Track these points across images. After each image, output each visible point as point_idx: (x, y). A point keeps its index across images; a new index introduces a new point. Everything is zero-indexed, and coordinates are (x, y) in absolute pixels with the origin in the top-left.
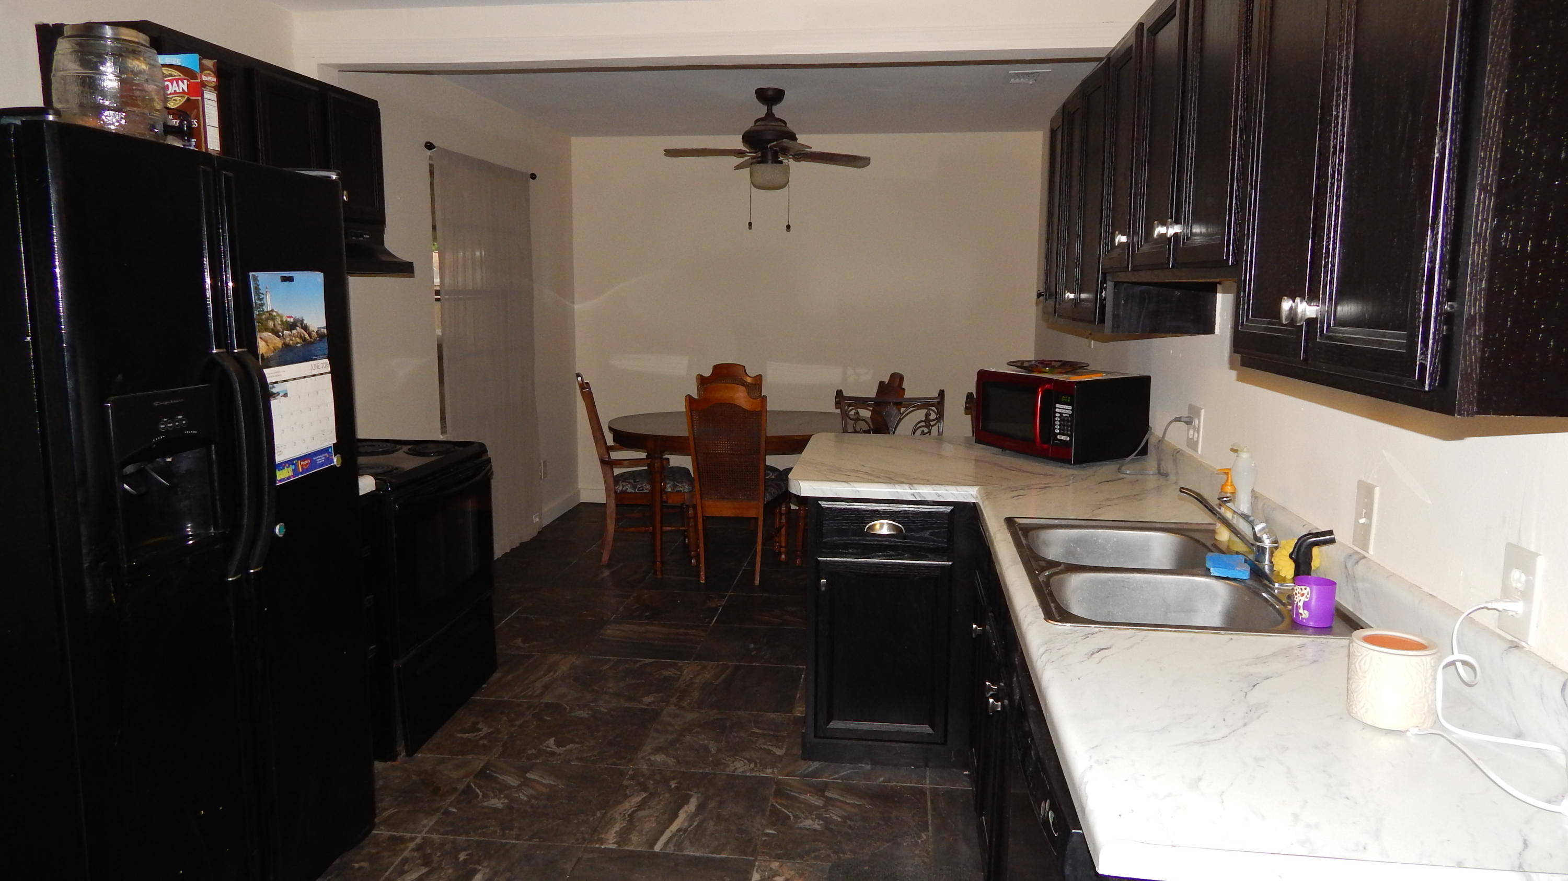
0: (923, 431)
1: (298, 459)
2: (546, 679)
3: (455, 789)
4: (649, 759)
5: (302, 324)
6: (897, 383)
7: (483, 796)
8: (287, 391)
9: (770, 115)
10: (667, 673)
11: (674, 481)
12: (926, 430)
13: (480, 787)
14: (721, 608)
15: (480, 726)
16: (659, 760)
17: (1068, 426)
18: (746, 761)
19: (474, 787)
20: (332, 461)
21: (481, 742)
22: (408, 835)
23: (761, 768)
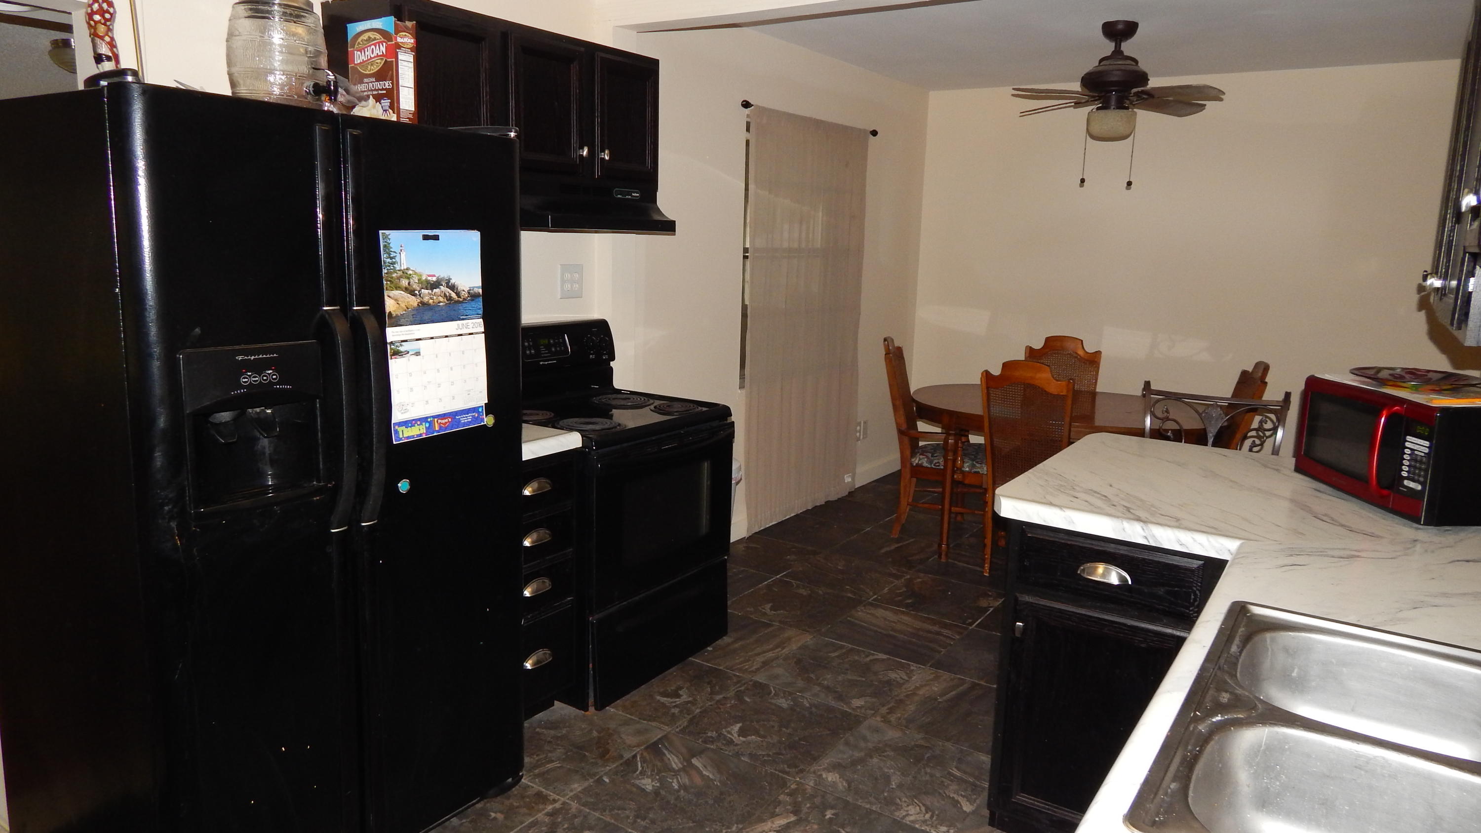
0: (1254, 441)
1: (434, 417)
2: (770, 655)
3: (621, 757)
4: (821, 775)
5: (448, 283)
6: (1260, 374)
7: (641, 773)
8: (420, 349)
9: (1117, 53)
10: (893, 675)
11: (973, 460)
12: (1258, 442)
13: (644, 761)
14: (992, 609)
15: (681, 692)
16: (830, 779)
17: (1420, 469)
18: (923, 809)
19: (638, 759)
20: (482, 420)
21: (673, 710)
22: (554, 796)
23: (936, 822)
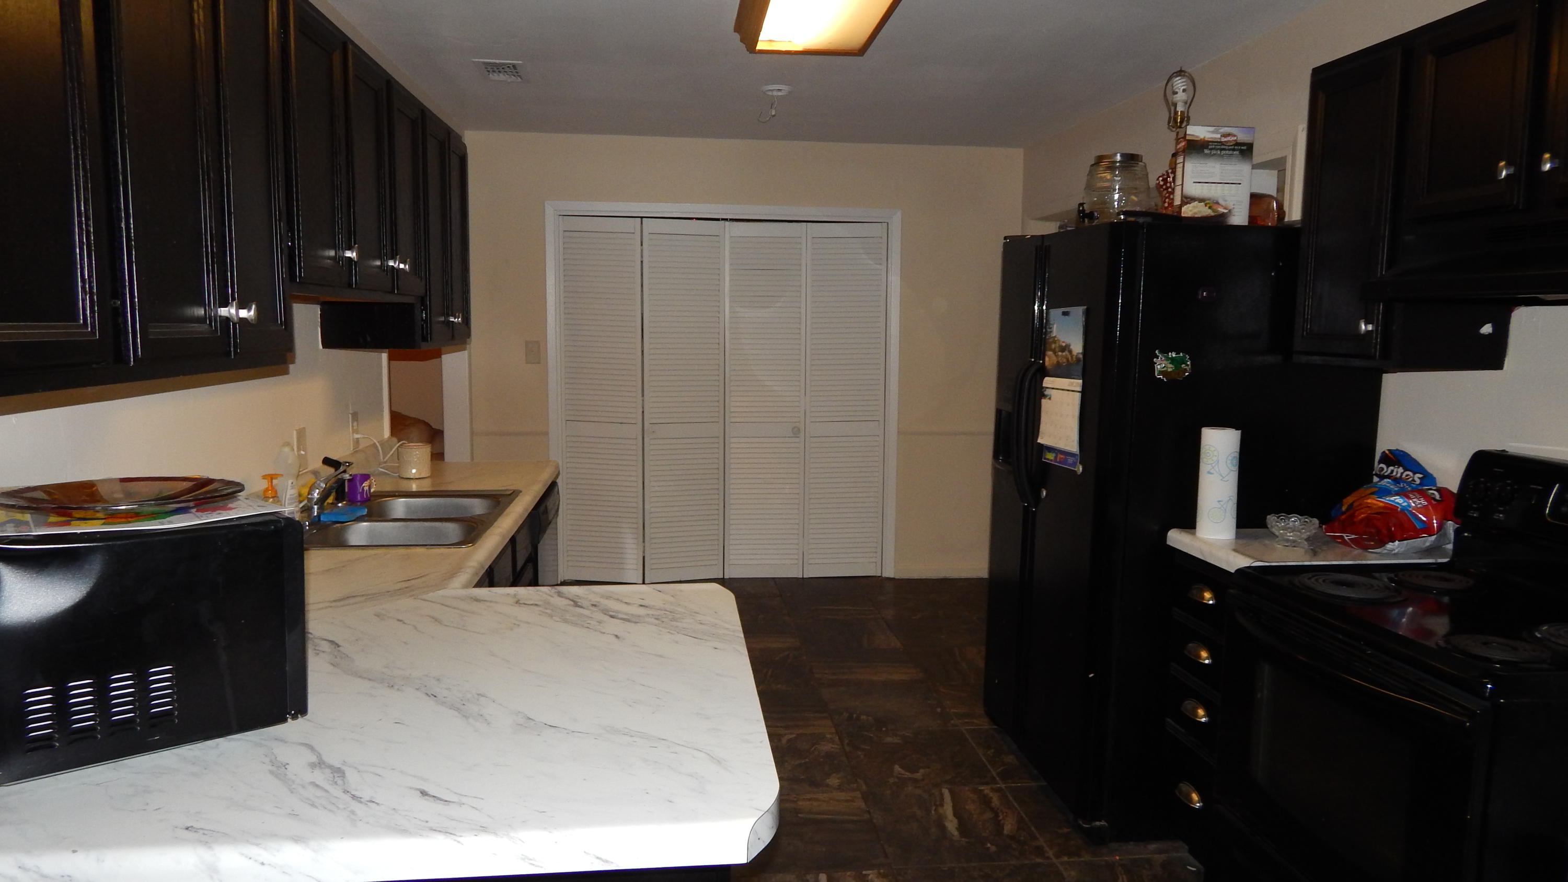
5: (1069, 349)
8: (1053, 396)
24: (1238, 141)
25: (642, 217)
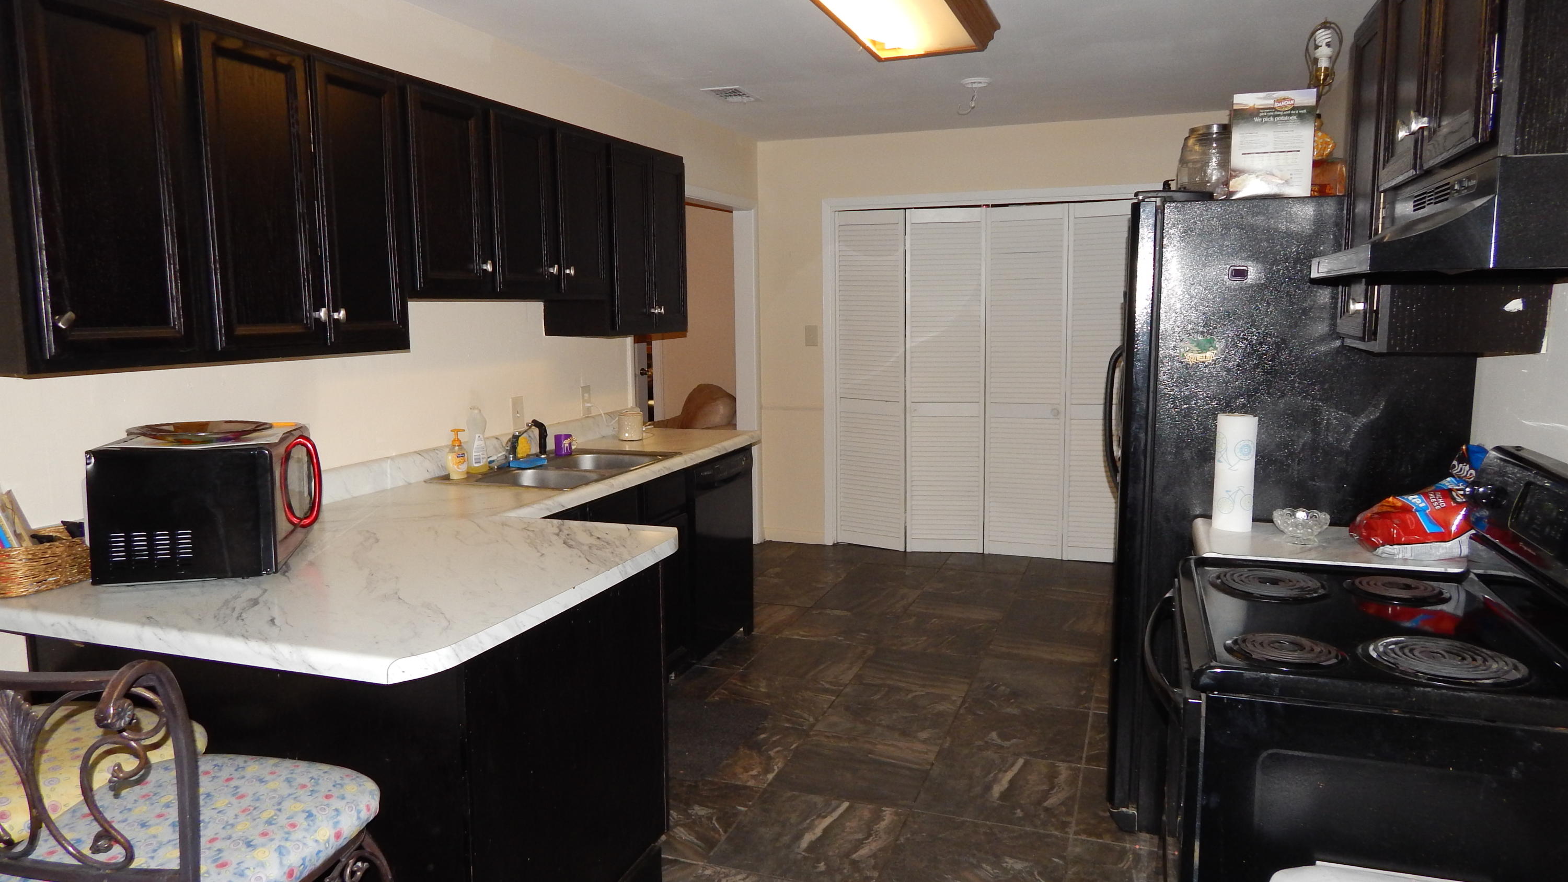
24: (1295, 105)
25: (905, 209)
